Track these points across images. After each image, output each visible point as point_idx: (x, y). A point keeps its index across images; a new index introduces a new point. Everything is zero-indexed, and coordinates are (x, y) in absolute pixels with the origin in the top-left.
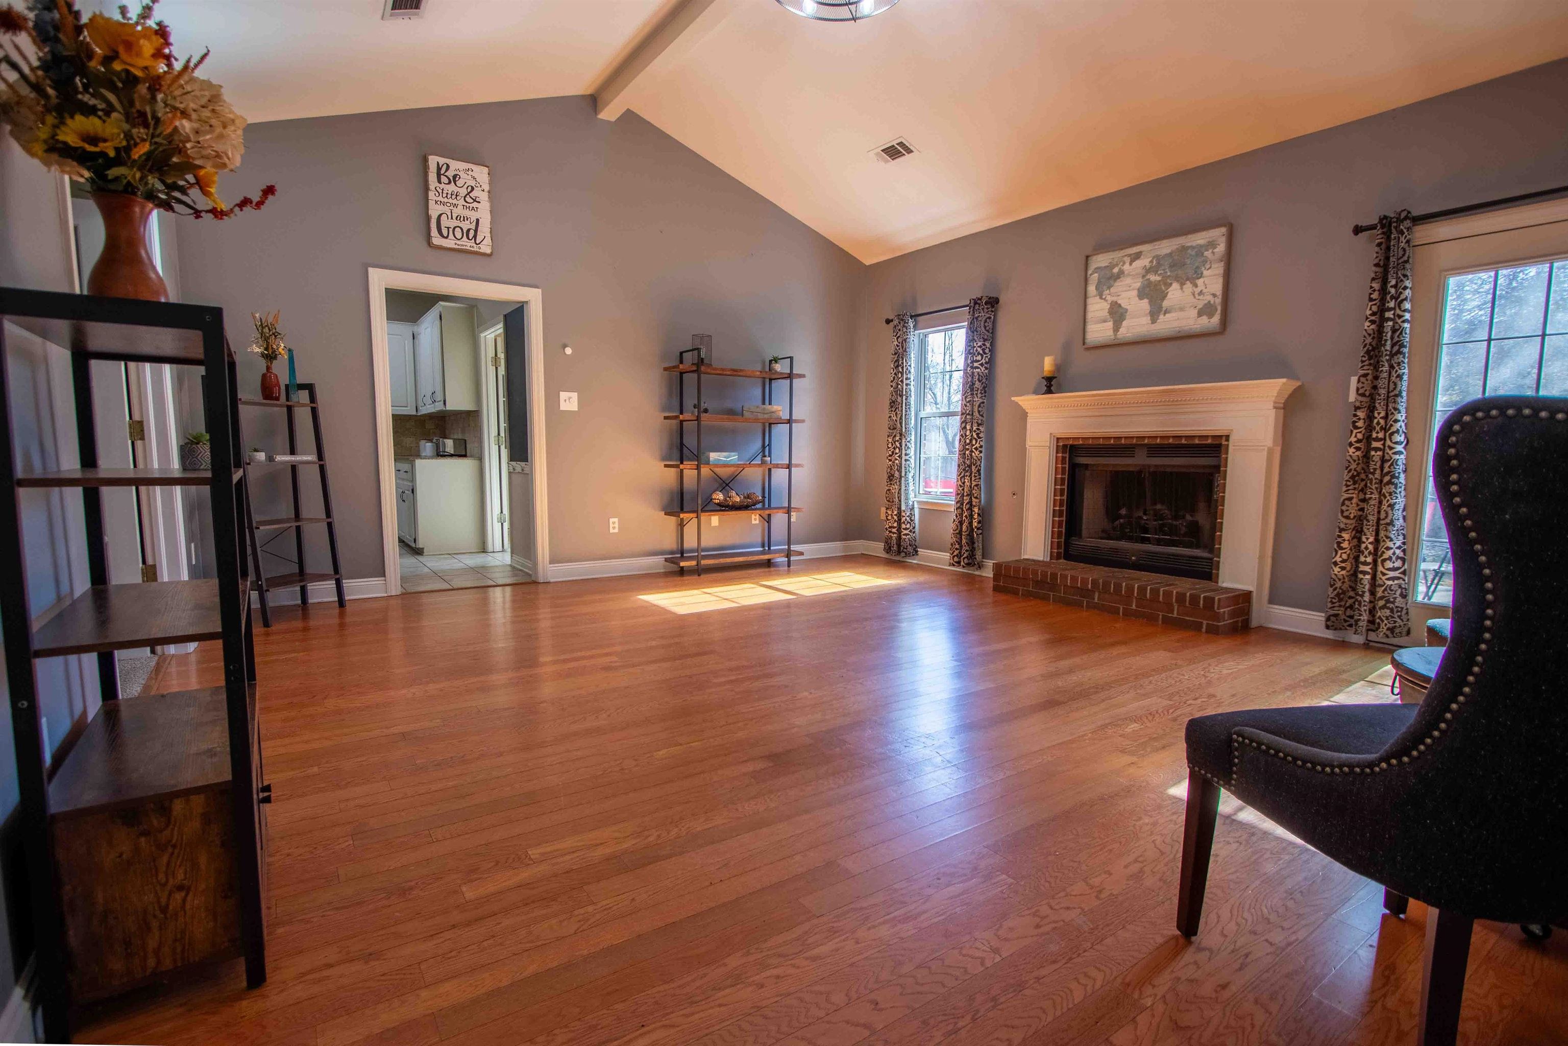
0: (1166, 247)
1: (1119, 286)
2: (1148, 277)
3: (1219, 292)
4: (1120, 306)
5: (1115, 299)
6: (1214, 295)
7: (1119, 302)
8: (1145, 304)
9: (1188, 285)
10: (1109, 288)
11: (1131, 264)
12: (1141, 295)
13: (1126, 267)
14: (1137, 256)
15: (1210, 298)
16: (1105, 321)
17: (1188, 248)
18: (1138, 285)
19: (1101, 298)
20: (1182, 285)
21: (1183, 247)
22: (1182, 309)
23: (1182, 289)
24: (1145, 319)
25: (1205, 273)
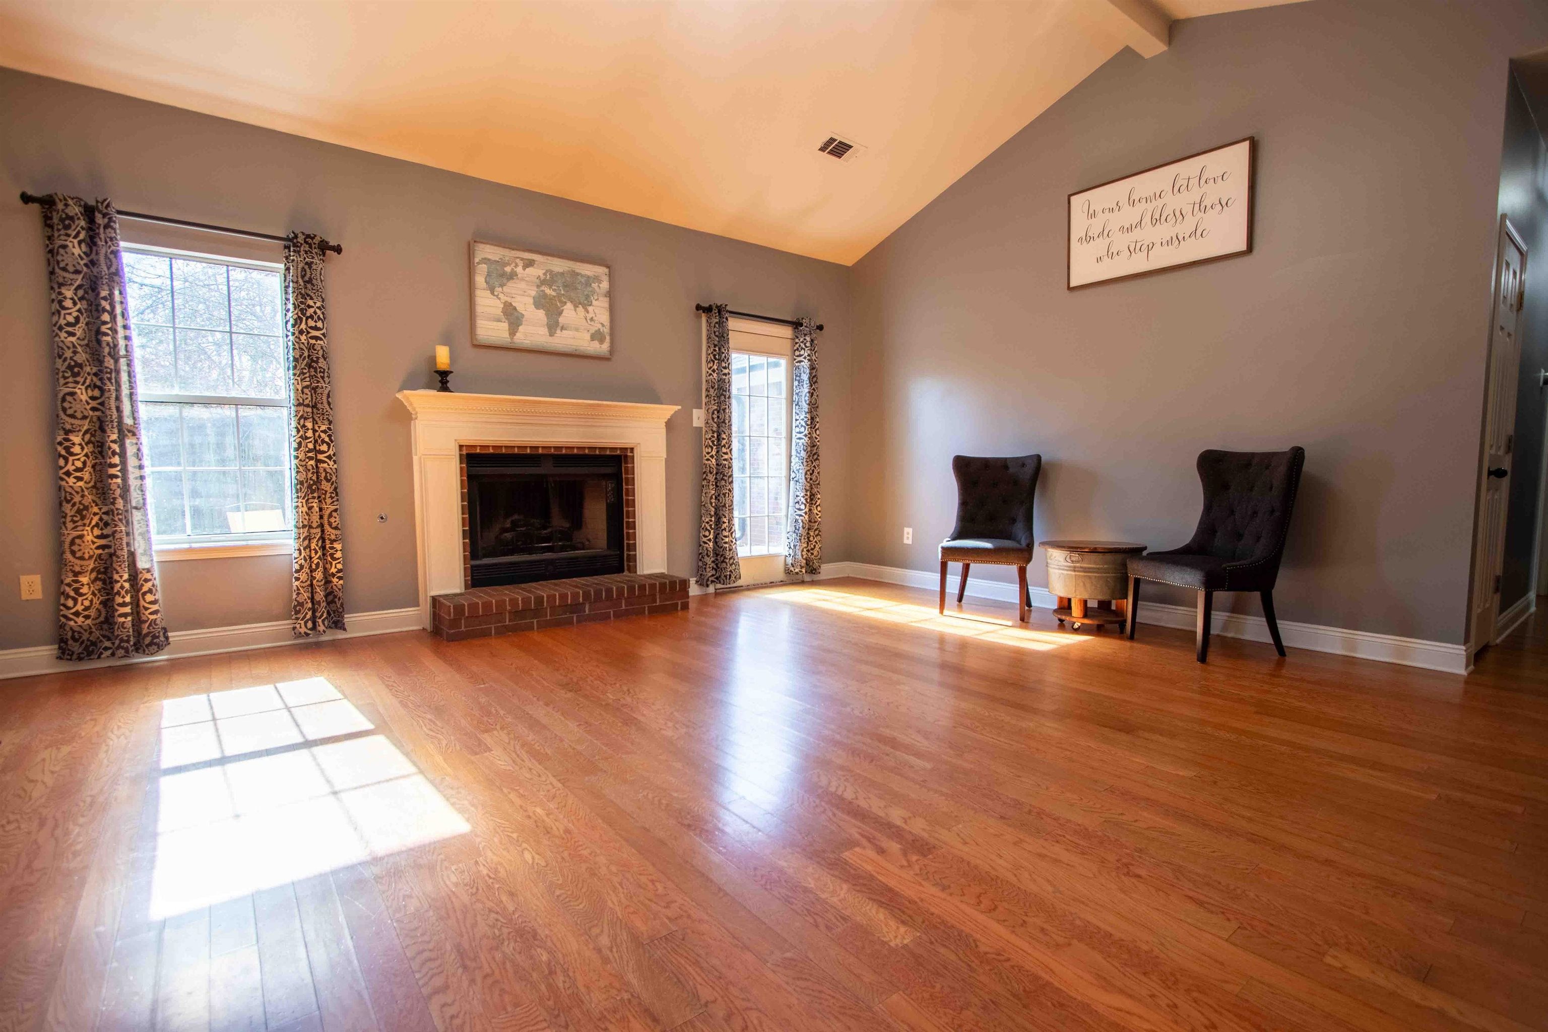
0: (559, 265)
1: (512, 287)
2: (543, 288)
3: (607, 322)
4: (515, 309)
5: (509, 300)
6: (603, 325)
7: (514, 304)
8: (541, 314)
9: (580, 308)
10: (502, 286)
11: (524, 269)
12: (538, 304)
13: (519, 270)
14: (529, 264)
15: (600, 326)
16: (499, 320)
17: (578, 274)
18: (533, 293)
19: (492, 293)
20: (576, 307)
21: (574, 271)
22: (577, 330)
23: (575, 310)
24: (542, 329)
25: (594, 302)
